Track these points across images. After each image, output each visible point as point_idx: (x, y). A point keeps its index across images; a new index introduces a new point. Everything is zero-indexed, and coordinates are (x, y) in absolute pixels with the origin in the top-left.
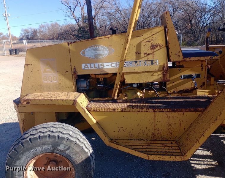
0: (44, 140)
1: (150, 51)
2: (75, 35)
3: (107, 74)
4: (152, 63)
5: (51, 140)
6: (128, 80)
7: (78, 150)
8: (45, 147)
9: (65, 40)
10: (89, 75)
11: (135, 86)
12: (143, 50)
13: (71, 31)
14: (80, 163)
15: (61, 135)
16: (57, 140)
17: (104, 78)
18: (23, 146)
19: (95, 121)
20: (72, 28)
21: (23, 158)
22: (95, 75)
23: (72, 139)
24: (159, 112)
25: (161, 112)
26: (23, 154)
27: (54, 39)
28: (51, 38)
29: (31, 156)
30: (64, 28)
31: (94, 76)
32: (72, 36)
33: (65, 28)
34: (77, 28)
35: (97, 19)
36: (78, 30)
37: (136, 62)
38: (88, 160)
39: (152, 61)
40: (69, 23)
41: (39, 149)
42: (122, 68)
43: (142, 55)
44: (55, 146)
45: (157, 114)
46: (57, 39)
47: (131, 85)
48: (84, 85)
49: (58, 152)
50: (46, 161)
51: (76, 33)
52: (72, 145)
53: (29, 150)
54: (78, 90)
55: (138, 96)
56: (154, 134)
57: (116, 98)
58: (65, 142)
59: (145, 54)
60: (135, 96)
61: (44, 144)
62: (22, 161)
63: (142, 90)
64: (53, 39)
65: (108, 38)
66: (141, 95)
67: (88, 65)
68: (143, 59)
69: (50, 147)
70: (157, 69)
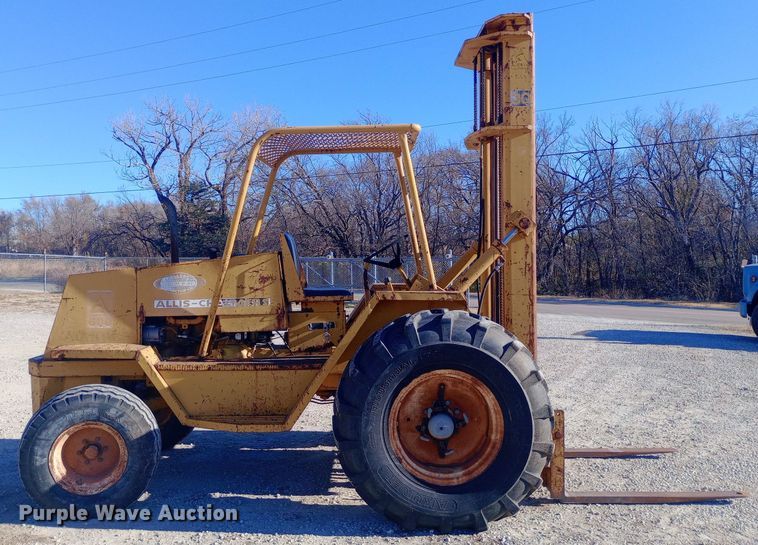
0: (87, 400)
1: (258, 286)
2: (149, 240)
3: (195, 317)
4: (262, 303)
5: (97, 401)
6: (226, 326)
7: (137, 419)
8: (88, 411)
9: (111, 255)
10: (165, 318)
11: (238, 337)
12: (248, 283)
13: (138, 228)
14: (137, 439)
15: (113, 396)
16: (106, 401)
17: (189, 325)
18: (56, 409)
19: (166, 386)
20: (143, 216)
21: (54, 427)
22: (175, 318)
23: (128, 402)
24: (262, 370)
25: (265, 369)
26: (54, 420)
27: (71, 248)
28: (62, 244)
29: (66, 424)
30: (112, 215)
31: (172, 321)
32: (140, 244)
33: (118, 214)
34: (159, 216)
35: (233, 193)
36: (164, 225)
37: (238, 300)
38: (150, 435)
39: (261, 299)
40: (132, 201)
41: (79, 413)
42: (216, 307)
43: (247, 290)
44: (103, 410)
45: (260, 373)
46: (83, 251)
47: (232, 335)
48: (154, 335)
49: (106, 420)
50: (83, 446)
51: (154, 233)
52: (128, 411)
53: (63, 414)
54: (144, 342)
55: (242, 356)
56: (255, 405)
57: (205, 354)
58: (118, 405)
59: (251, 288)
60: (238, 355)
61: (87, 407)
62: (50, 432)
63: (252, 346)
64: (67, 251)
65: (198, 264)
66: (250, 354)
67: (165, 302)
68: (249, 296)
69: (95, 411)
70: (268, 311)
